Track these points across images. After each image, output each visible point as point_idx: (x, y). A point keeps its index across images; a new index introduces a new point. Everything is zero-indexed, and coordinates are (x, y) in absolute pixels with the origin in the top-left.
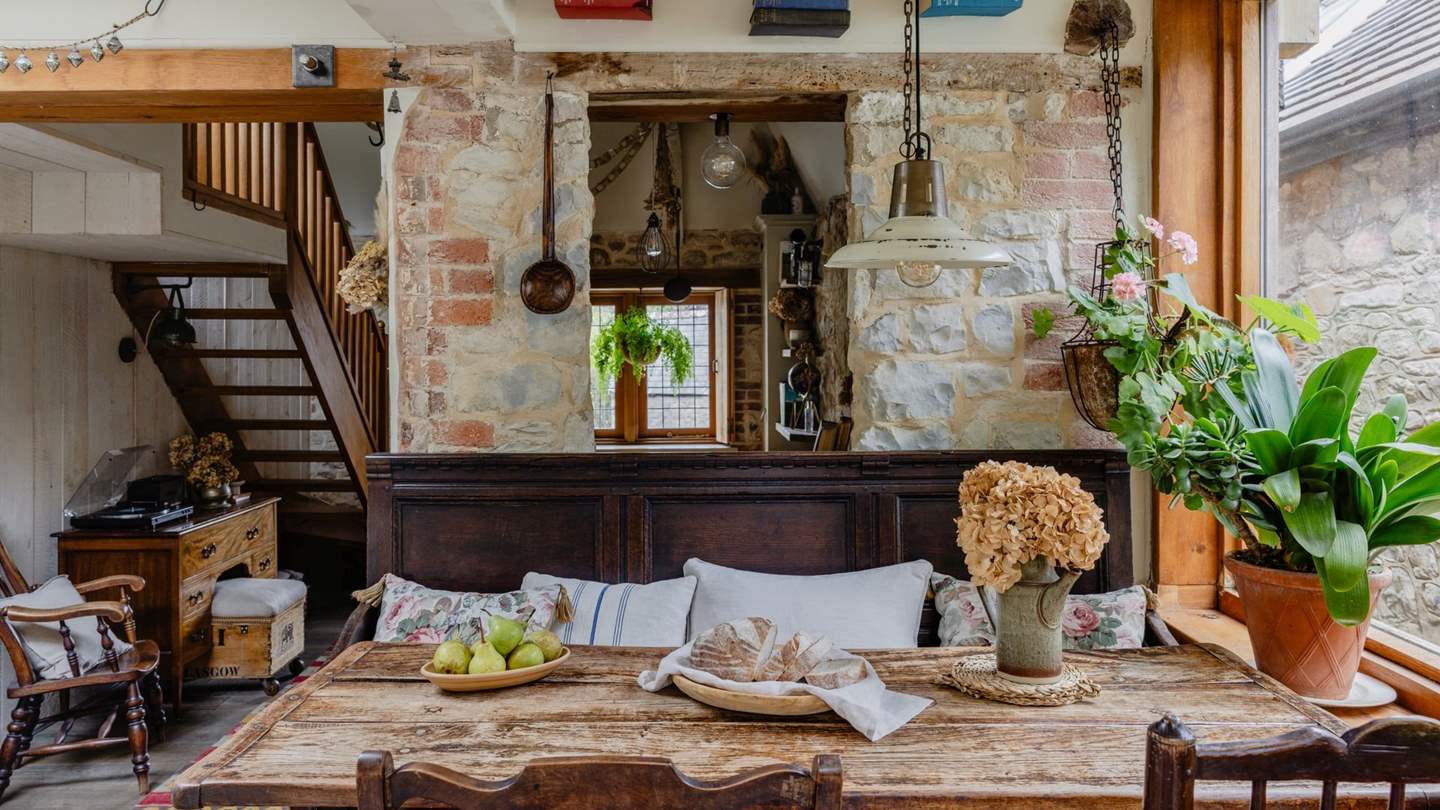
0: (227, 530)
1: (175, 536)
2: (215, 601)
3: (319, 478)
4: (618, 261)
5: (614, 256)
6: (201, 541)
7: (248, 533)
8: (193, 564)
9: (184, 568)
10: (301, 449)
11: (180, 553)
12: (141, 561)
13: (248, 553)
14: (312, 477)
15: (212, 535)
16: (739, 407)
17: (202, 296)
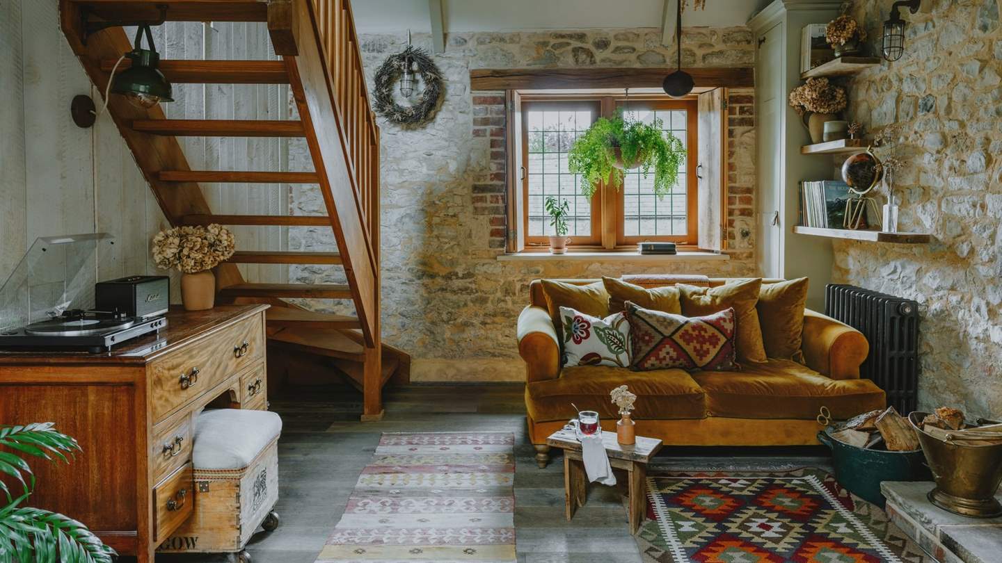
0: (210, 349)
1: (140, 363)
2: (197, 447)
3: (298, 283)
4: (603, 61)
5: (600, 55)
6: (178, 366)
7: (236, 350)
8: (167, 400)
9: (154, 408)
10: (280, 250)
11: (149, 387)
12: (92, 397)
13: (235, 377)
14: (291, 282)
15: (191, 357)
16: (731, 213)
17: (177, 46)
